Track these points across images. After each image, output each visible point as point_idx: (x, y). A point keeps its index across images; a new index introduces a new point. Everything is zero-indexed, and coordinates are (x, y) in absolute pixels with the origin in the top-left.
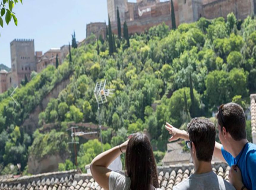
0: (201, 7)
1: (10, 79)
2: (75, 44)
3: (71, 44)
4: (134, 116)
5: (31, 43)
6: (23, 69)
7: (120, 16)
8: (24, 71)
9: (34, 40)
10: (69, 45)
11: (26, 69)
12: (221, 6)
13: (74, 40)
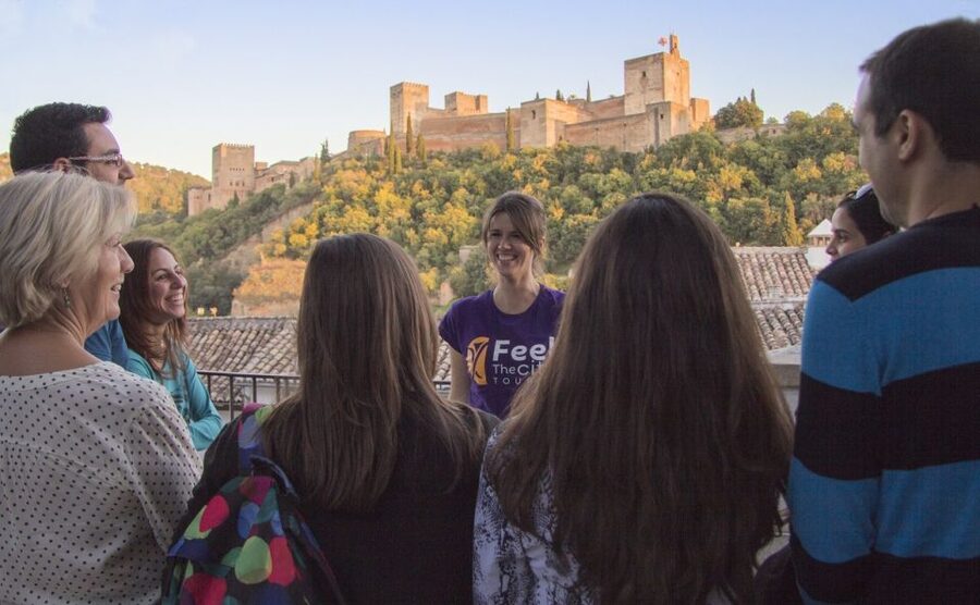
0: (562, 128)
1: (210, 196)
2: (325, 157)
3: (319, 156)
4: (426, 263)
5: (249, 151)
6: (231, 184)
7: (412, 125)
8: (234, 186)
9: (253, 147)
10: (316, 158)
11: (237, 184)
12: (597, 129)
13: (325, 151)
